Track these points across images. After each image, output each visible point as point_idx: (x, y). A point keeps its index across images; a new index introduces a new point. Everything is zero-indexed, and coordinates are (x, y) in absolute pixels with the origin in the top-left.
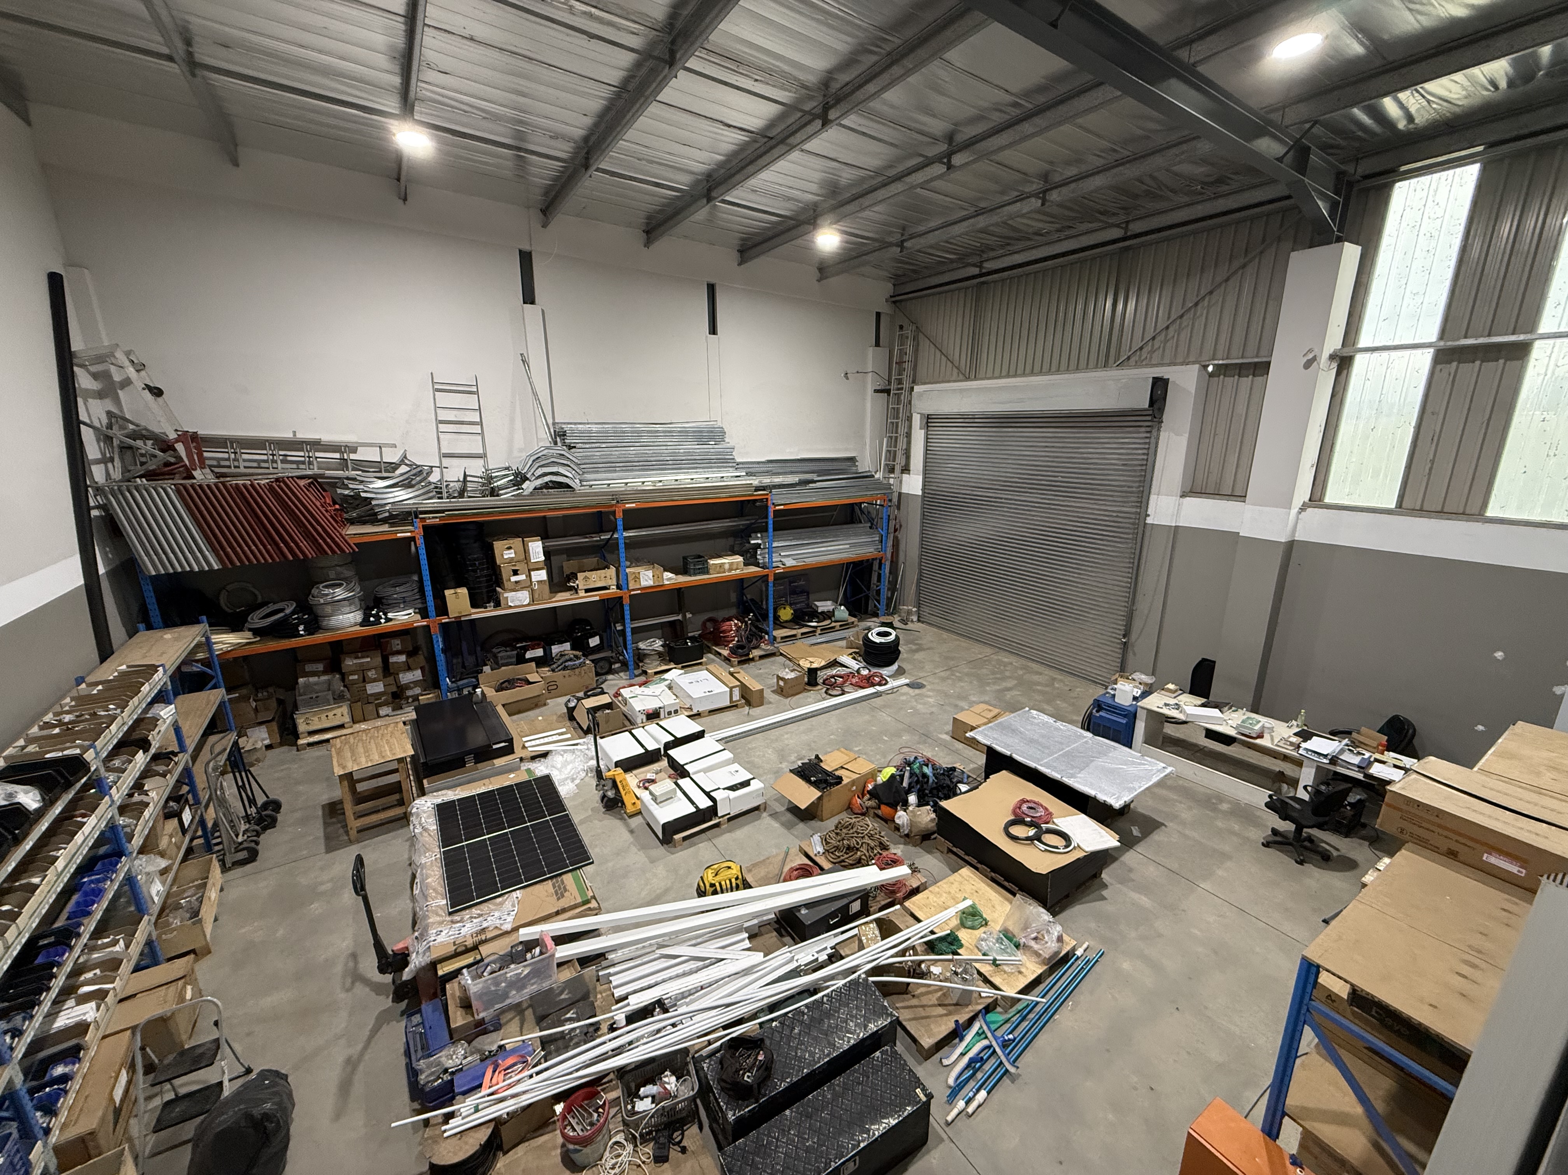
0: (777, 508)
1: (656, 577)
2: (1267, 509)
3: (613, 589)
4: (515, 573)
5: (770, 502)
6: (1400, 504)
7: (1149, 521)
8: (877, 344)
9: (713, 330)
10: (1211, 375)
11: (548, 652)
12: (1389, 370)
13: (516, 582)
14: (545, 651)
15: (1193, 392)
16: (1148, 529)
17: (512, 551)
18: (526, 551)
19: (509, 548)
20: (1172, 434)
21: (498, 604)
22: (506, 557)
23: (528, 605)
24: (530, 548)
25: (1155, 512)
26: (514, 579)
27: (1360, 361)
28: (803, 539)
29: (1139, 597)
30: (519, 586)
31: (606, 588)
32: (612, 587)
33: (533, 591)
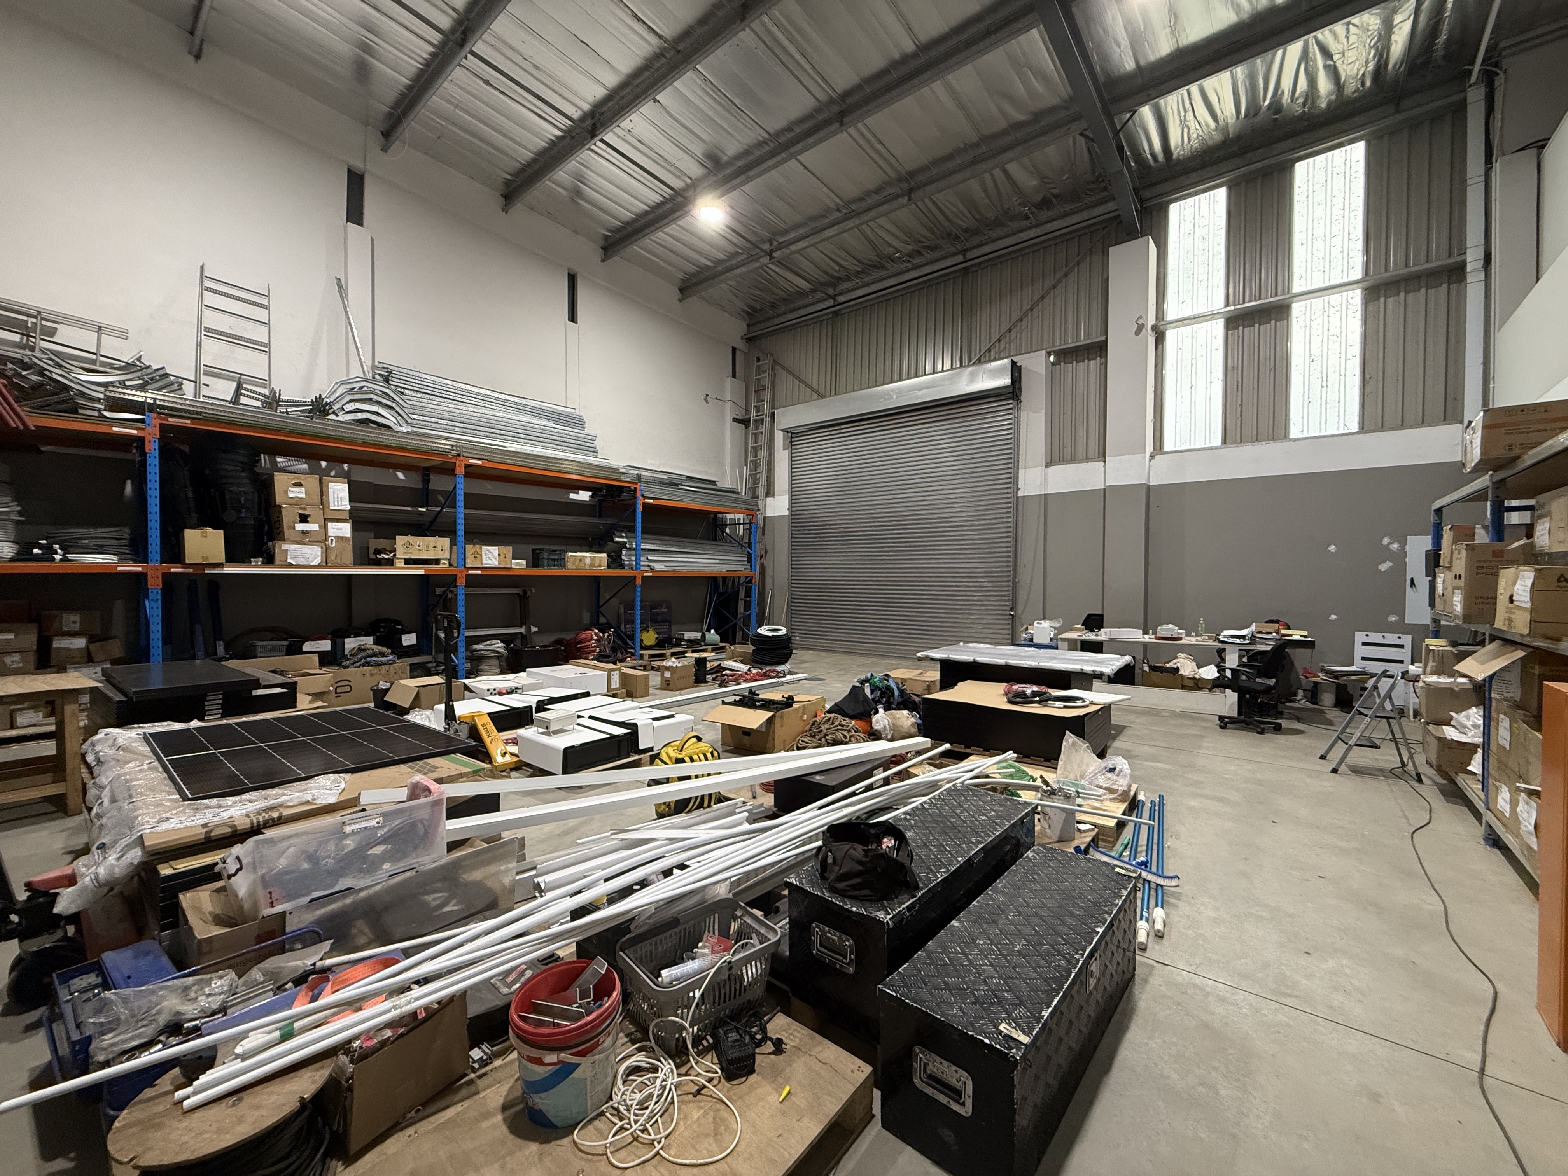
0: (647, 501)
1: (502, 556)
2: (1126, 457)
3: (444, 564)
4: (304, 519)
5: (639, 494)
6: (1224, 441)
7: (1020, 494)
8: (734, 376)
9: (573, 318)
10: (1053, 364)
11: (339, 646)
12: (1194, 340)
13: (304, 533)
14: (334, 645)
15: (1044, 373)
16: (1020, 501)
17: (303, 489)
18: (323, 493)
19: (299, 485)
20: (1031, 413)
21: (270, 560)
22: (291, 495)
23: (319, 566)
24: (331, 491)
25: (1025, 484)
26: (300, 527)
27: (1171, 335)
28: (672, 546)
29: (1020, 569)
30: (305, 538)
31: (437, 562)
32: (442, 562)
33: (327, 551)
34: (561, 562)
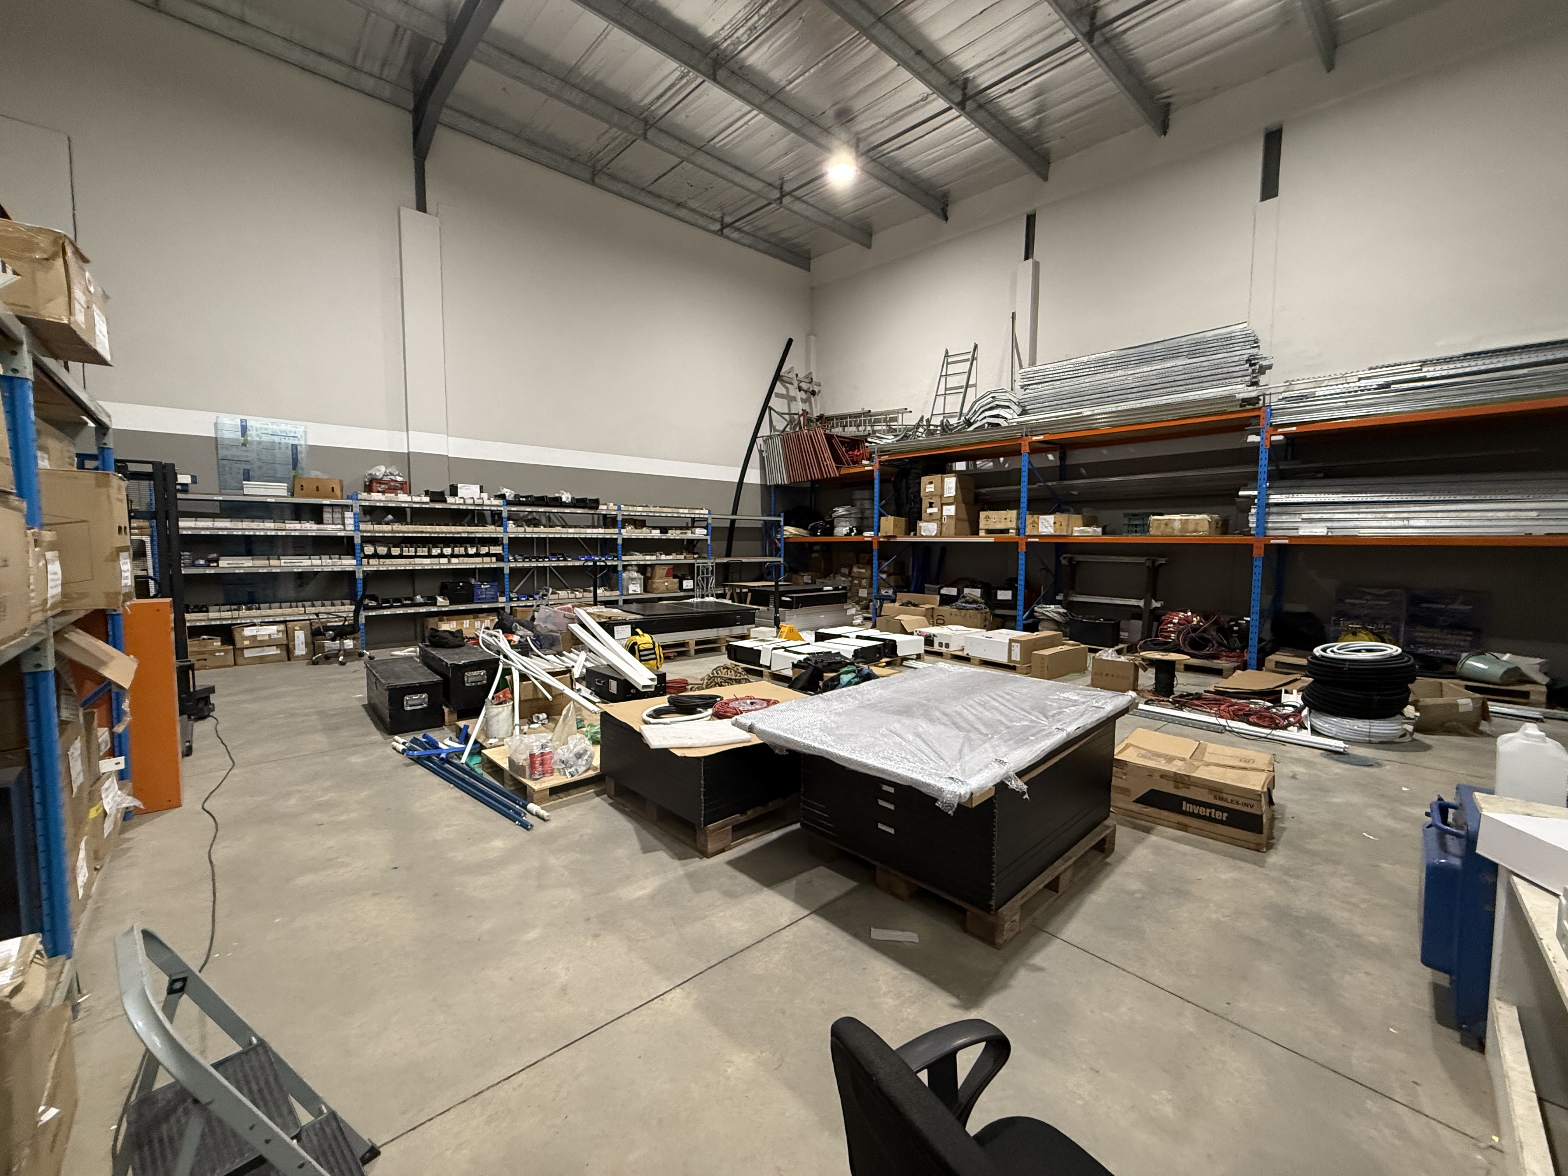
0: (1282, 430)
1: (1058, 524)
3: (1012, 533)
4: (931, 505)
9: (1269, 190)
13: (931, 514)
14: (958, 592)
18: (943, 487)
19: (931, 483)
21: (916, 533)
22: (927, 490)
23: (936, 536)
24: (946, 485)
26: (929, 510)
30: (931, 518)
31: (1006, 531)
32: (1011, 531)
33: (941, 525)
34: (1145, 528)
